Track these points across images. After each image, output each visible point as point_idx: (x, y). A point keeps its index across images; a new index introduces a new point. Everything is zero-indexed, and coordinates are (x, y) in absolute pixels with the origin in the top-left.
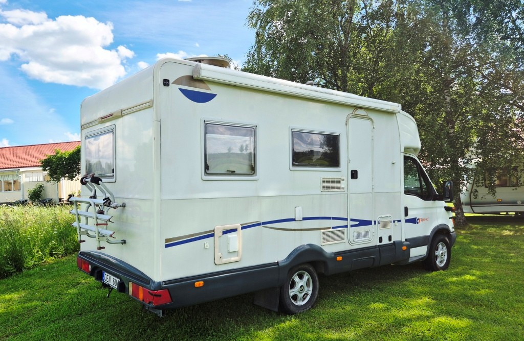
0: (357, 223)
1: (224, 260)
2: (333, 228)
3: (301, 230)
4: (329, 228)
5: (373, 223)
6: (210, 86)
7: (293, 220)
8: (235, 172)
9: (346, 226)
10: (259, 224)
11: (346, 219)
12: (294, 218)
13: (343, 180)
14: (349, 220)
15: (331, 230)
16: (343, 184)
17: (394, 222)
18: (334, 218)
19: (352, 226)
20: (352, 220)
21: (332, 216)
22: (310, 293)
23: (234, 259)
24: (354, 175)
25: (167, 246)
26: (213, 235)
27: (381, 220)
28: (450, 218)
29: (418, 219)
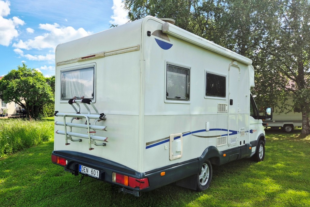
0: (232, 133)
1: (175, 157)
2: (222, 136)
4: (220, 136)
5: (238, 133)
6: (170, 39)
7: (205, 130)
8: (180, 98)
9: (227, 135)
10: (190, 133)
12: (205, 129)
13: (227, 105)
14: (228, 131)
16: (227, 107)
17: (246, 132)
18: (223, 130)
19: (230, 134)
20: (230, 131)
21: (221, 128)
22: (208, 177)
23: (179, 156)
24: (231, 102)
25: (147, 148)
26: (169, 140)
27: (241, 131)
28: (264, 130)
29: (253, 131)
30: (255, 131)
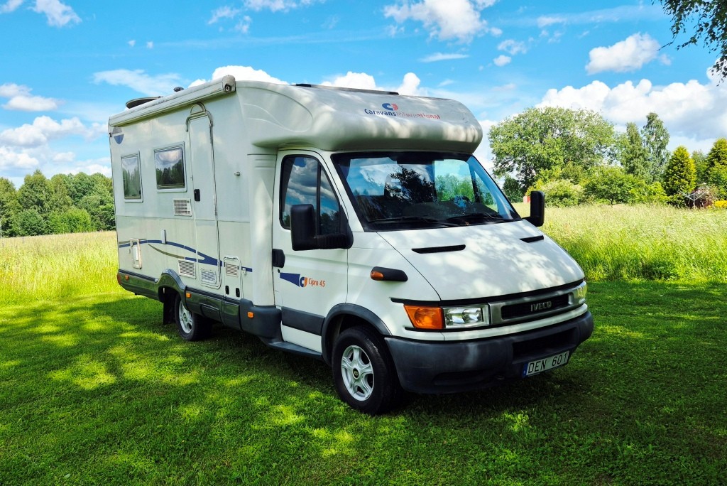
0: (203, 258)
2: (187, 259)
3: (167, 254)
4: (183, 258)
5: (219, 264)
7: (161, 242)
8: (135, 195)
10: (146, 242)
11: (194, 251)
13: (189, 202)
14: (197, 253)
15: (184, 260)
16: (189, 206)
17: (242, 268)
18: (186, 248)
19: (200, 261)
20: (199, 254)
21: (184, 245)
23: (138, 266)
24: (197, 195)
25: (121, 247)
27: (227, 262)
28: (394, 300)
29: (303, 278)
30: (314, 283)
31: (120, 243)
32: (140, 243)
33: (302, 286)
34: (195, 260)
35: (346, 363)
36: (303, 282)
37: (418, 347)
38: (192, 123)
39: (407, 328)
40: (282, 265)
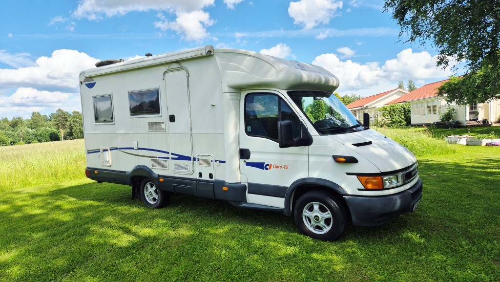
0: (177, 157)
3: (139, 156)
4: (156, 157)
5: (192, 159)
6: (94, 79)
10: (117, 149)
11: (168, 153)
13: (163, 123)
15: (157, 159)
16: (163, 126)
17: (216, 161)
18: (159, 151)
19: (172, 159)
20: (172, 154)
21: (157, 149)
24: (172, 119)
25: (88, 153)
27: (200, 157)
28: (348, 174)
29: (268, 165)
30: (277, 167)
31: (88, 151)
32: (110, 150)
33: (267, 169)
34: (168, 158)
35: (306, 213)
36: (268, 167)
37: (369, 200)
38: (168, 75)
39: (359, 190)
40: (248, 158)
